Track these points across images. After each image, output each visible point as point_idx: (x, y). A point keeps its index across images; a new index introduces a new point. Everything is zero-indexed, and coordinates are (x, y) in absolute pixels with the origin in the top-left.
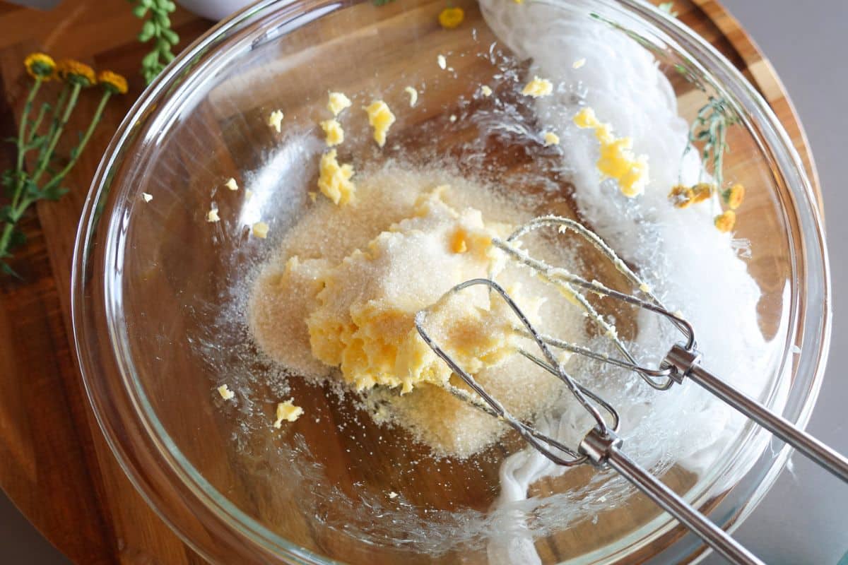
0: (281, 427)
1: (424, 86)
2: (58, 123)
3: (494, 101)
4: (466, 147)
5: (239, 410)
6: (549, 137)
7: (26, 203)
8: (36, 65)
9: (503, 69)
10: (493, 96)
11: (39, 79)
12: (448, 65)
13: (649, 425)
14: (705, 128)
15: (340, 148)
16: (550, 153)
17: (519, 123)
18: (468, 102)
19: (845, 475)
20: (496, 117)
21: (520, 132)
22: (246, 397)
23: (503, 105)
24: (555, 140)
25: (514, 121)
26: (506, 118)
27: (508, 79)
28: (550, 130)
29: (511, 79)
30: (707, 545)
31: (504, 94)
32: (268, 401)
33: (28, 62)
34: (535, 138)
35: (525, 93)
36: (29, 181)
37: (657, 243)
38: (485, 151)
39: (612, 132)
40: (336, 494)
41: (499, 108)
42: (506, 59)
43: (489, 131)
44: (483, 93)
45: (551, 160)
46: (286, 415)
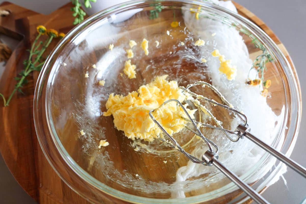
0: (101, 148)
1: (162, 41)
2: (44, 47)
3: (185, 47)
4: (174, 63)
5: (87, 139)
6: (202, 60)
7: (30, 71)
8: (40, 29)
9: (188, 36)
10: (185, 46)
11: (40, 34)
12: (170, 34)
13: (232, 157)
14: (258, 63)
15: (132, 60)
16: (203, 66)
17: (193, 55)
18: (176, 47)
19: (304, 175)
20: (185, 53)
21: (193, 58)
22: (90, 136)
23: (188, 49)
24: (205, 61)
25: (192, 55)
26: (189, 53)
27: (190, 40)
28: (203, 58)
29: (191, 40)
30: (248, 195)
31: (188, 45)
32: (97, 139)
33: (38, 28)
34: (198, 61)
35: (196, 45)
36: (32, 64)
37: (239, 96)
38: (181, 64)
39: (225, 58)
40: (116, 172)
41: (186, 50)
42: (189, 33)
43: (183, 58)
44: (181, 44)
45: (203, 68)
46: (102, 144)
